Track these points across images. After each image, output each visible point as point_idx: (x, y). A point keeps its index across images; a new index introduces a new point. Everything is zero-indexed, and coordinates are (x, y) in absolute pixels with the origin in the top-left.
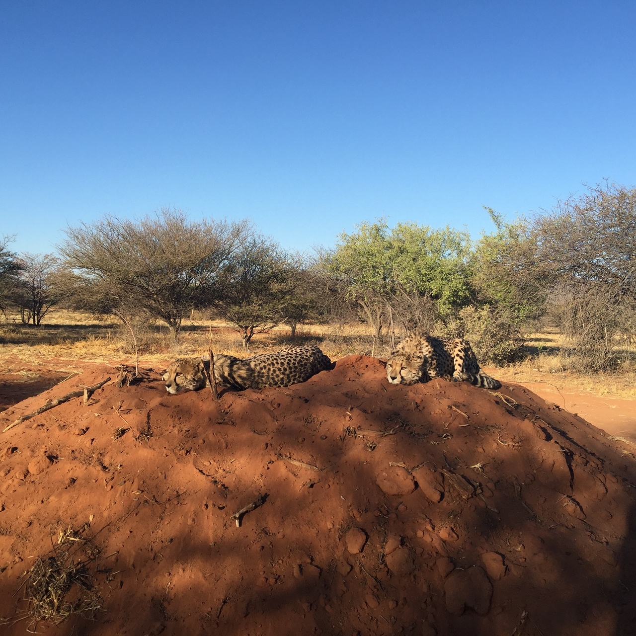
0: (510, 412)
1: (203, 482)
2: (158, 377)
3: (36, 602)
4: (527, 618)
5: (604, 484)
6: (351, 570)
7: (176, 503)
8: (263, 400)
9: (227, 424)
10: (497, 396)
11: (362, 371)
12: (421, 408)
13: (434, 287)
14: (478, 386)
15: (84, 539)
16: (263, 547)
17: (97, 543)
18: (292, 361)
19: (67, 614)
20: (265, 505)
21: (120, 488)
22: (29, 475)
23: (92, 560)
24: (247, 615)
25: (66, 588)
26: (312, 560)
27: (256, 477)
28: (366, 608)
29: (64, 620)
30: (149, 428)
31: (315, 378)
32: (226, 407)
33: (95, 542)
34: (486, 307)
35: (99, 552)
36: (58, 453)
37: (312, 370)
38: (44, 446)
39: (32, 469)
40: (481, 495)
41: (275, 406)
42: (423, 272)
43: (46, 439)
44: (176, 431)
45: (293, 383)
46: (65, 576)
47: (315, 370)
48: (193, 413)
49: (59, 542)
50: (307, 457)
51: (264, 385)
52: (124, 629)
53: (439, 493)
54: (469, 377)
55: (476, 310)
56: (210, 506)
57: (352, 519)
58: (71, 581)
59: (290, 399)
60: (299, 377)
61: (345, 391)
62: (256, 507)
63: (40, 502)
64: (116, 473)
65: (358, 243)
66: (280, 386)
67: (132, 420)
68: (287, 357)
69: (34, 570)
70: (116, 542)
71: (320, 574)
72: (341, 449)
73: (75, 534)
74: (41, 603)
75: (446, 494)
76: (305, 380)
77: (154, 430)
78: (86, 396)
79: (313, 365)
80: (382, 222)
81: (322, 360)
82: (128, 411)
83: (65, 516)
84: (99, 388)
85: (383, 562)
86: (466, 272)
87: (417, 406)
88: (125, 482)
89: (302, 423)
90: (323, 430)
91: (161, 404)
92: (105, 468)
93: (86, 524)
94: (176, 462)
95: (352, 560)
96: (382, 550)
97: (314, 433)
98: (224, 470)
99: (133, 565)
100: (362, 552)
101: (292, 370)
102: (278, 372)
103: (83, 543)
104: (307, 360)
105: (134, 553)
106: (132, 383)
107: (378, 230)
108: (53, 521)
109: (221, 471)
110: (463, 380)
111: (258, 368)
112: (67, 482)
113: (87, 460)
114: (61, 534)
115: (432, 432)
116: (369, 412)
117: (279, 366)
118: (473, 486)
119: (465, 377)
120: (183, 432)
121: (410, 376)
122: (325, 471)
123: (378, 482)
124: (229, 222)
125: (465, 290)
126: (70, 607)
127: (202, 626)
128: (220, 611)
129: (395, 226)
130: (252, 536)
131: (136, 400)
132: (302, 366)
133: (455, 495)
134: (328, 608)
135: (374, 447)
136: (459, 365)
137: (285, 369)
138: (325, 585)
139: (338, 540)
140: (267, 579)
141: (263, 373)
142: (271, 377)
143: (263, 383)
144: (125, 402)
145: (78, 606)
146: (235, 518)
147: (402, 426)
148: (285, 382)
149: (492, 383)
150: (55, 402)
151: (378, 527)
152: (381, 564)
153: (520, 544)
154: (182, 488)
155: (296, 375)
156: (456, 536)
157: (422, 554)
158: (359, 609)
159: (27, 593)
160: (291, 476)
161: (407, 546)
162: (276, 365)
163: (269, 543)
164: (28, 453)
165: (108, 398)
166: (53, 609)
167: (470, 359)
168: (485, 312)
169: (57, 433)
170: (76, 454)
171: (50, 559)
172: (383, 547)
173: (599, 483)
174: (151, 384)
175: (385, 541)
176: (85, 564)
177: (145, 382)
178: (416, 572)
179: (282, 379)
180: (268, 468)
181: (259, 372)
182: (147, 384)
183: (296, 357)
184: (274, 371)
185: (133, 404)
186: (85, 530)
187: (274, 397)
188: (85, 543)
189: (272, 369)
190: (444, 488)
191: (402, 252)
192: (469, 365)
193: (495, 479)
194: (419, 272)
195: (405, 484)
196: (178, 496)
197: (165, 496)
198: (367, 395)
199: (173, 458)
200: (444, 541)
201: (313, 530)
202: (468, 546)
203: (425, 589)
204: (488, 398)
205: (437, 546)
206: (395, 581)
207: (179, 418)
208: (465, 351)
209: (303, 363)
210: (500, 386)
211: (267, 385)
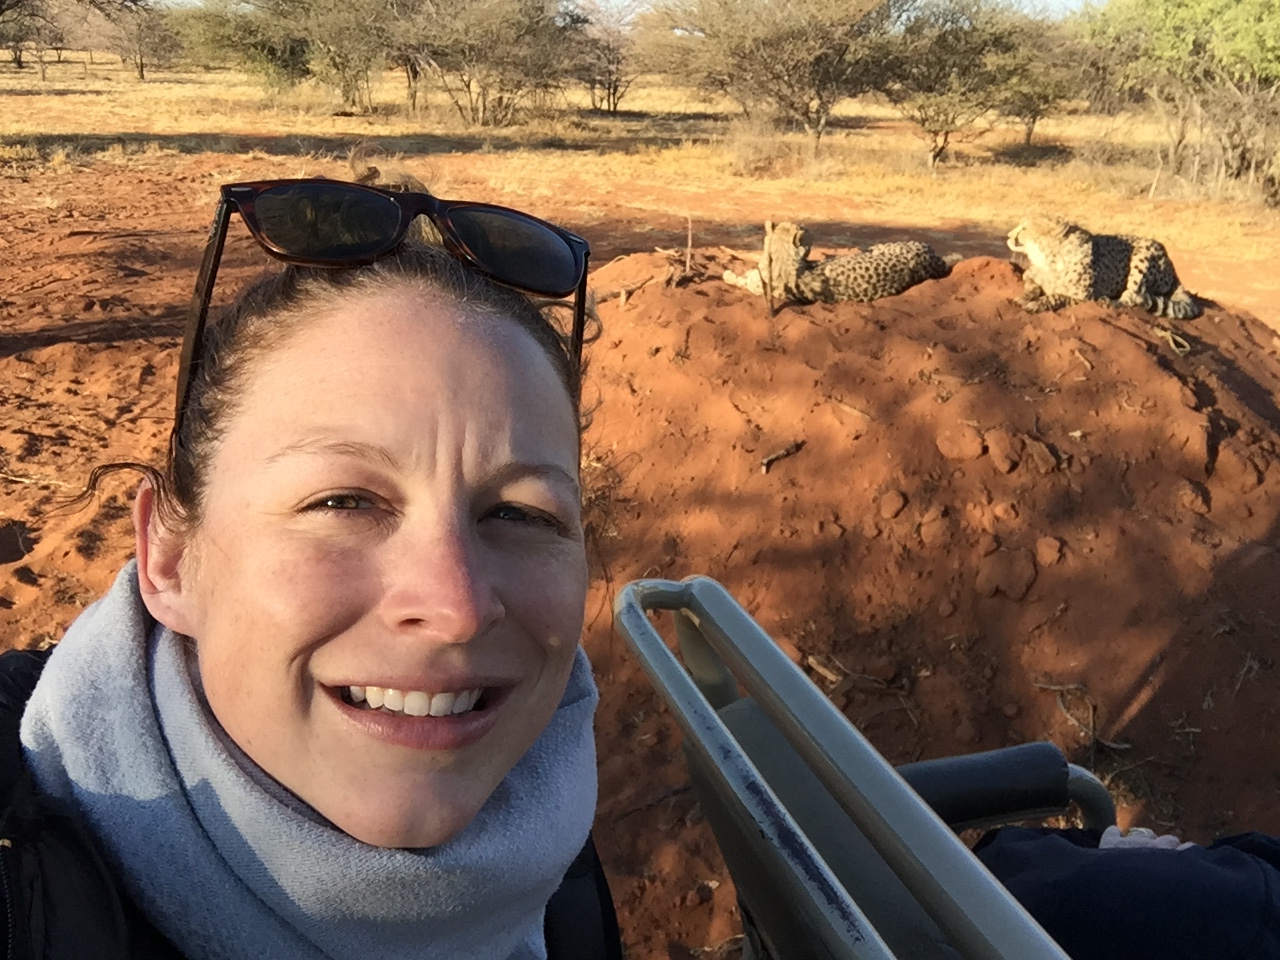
0: (1165, 364)
1: (734, 423)
4: (1066, 610)
6: (878, 535)
7: (703, 440)
8: (830, 322)
9: (776, 351)
10: (1162, 338)
11: (981, 284)
12: (1032, 349)
15: (607, 466)
17: (618, 470)
18: (883, 265)
20: (799, 453)
21: (648, 417)
23: (612, 488)
26: (837, 518)
27: (796, 421)
30: (686, 348)
31: (913, 291)
32: (781, 328)
35: (620, 481)
37: (912, 278)
40: (1067, 471)
41: (842, 331)
45: (882, 296)
47: (916, 279)
50: (862, 403)
51: (841, 297)
53: (1008, 462)
54: (1146, 300)
56: (738, 447)
57: (895, 481)
59: (864, 323)
60: (891, 287)
61: (941, 316)
62: (788, 454)
64: (645, 398)
66: (862, 301)
67: (669, 339)
70: (637, 473)
71: (842, 534)
72: (906, 396)
73: (599, 459)
75: (1021, 464)
76: (898, 292)
77: (692, 351)
78: (623, 297)
79: (913, 272)
81: (930, 264)
82: (666, 325)
84: (639, 288)
85: (918, 531)
87: (1029, 347)
88: (653, 410)
89: (868, 358)
90: (891, 370)
91: (706, 319)
92: (634, 391)
93: (610, 450)
94: (710, 392)
95: (882, 525)
96: (920, 519)
97: (879, 373)
98: (763, 409)
99: (652, 499)
100: (895, 517)
101: (881, 278)
102: (860, 280)
103: (605, 470)
104: (905, 264)
105: (653, 487)
106: (679, 284)
109: (759, 408)
111: (834, 274)
113: (616, 381)
116: (958, 351)
117: (863, 272)
118: (1058, 458)
119: (1139, 300)
120: (723, 357)
122: (877, 422)
123: (938, 442)
128: (730, 555)
130: (777, 485)
131: (679, 309)
132: (896, 272)
133: (1031, 466)
134: (843, 568)
135: (948, 398)
136: (1135, 283)
137: (871, 277)
138: (845, 547)
139: (872, 502)
140: (782, 532)
141: (840, 281)
142: (851, 286)
143: (840, 294)
144: (666, 311)
146: (762, 464)
147: (995, 373)
148: (869, 294)
149: (1186, 309)
151: (923, 494)
152: (915, 533)
153: (1094, 532)
154: (712, 424)
155: (884, 285)
156: (1014, 514)
157: (965, 529)
158: (876, 574)
160: (837, 423)
161: (949, 518)
162: (858, 270)
163: (794, 495)
165: (648, 303)
167: (1160, 272)
170: (607, 371)
172: (922, 516)
175: (927, 510)
176: (605, 491)
177: (695, 282)
178: (952, 547)
179: (866, 290)
180: (812, 411)
181: (835, 280)
182: (697, 286)
183: (890, 260)
184: (855, 279)
185: (674, 315)
186: (608, 456)
187: (844, 318)
188: (607, 471)
189: (852, 276)
190: (1020, 457)
192: (1156, 281)
193: (1098, 452)
194: (1261, 43)
195: (970, 446)
196: (707, 432)
197: (693, 431)
198: (970, 325)
199: (707, 387)
200: (997, 518)
201: (846, 489)
202: (1025, 527)
203: (956, 565)
204: (1139, 341)
205: (987, 522)
206: (925, 553)
207: (725, 337)
208: (1153, 260)
209: (898, 268)
210: (1200, 314)
211: (845, 298)
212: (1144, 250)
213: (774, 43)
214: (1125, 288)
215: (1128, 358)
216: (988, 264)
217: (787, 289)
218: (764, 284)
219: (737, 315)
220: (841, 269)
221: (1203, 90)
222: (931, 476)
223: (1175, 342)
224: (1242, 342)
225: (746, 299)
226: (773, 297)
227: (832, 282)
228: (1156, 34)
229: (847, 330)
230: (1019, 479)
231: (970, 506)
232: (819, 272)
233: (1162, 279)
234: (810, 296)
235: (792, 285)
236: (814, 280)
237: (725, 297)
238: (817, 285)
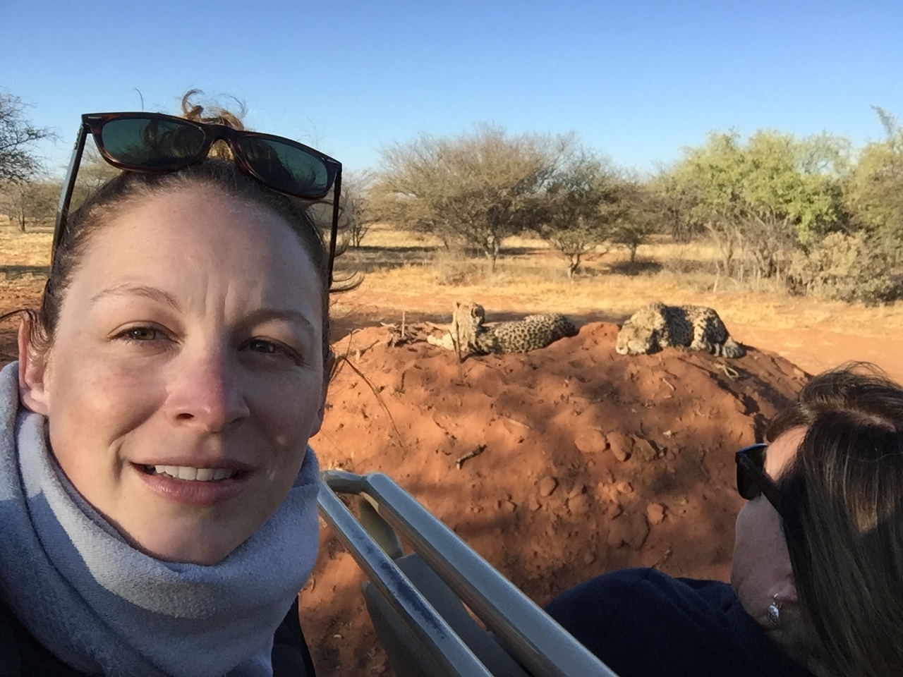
1: (438, 433)
4: (670, 554)
6: (539, 508)
7: (415, 448)
8: (499, 365)
9: (464, 385)
10: (720, 369)
11: (599, 339)
12: (634, 379)
13: (792, 210)
16: (474, 486)
18: (533, 328)
20: (482, 454)
21: (376, 434)
26: (510, 498)
27: (479, 432)
30: (402, 386)
31: (555, 345)
32: (467, 370)
34: (861, 234)
37: (553, 336)
40: (664, 459)
41: (508, 371)
42: (780, 192)
44: (422, 390)
45: (534, 349)
47: (556, 337)
50: (523, 418)
51: (507, 350)
53: (624, 454)
54: (708, 346)
55: (845, 239)
56: (440, 452)
57: (548, 470)
59: (523, 365)
60: (540, 343)
61: (573, 359)
62: (474, 455)
64: (374, 421)
65: (704, 157)
66: (521, 352)
67: (390, 379)
71: (514, 509)
72: (553, 412)
73: (341, 465)
75: (633, 455)
76: (545, 346)
77: (406, 388)
78: (358, 354)
79: (554, 332)
80: (734, 130)
81: (565, 327)
82: (389, 371)
84: (369, 348)
86: (835, 192)
87: (632, 377)
88: (379, 429)
89: (526, 388)
90: (541, 396)
91: (416, 366)
92: (366, 417)
93: (349, 459)
94: (420, 415)
95: (542, 501)
96: (567, 496)
97: (534, 398)
98: (456, 425)
100: (550, 495)
101: (532, 337)
102: (518, 338)
104: (547, 327)
106: (397, 345)
107: (728, 140)
109: (454, 425)
110: (701, 349)
111: (502, 335)
113: (354, 411)
115: (639, 402)
116: (585, 381)
117: (520, 333)
119: (703, 346)
121: (636, 347)
122: (534, 430)
123: (576, 442)
125: (832, 213)
129: (752, 134)
130: (468, 477)
131: (397, 361)
132: (542, 332)
134: (516, 533)
135: (581, 412)
136: (699, 335)
137: (525, 336)
138: (517, 518)
139: (534, 485)
140: (472, 509)
141: (506, 340)
142: (513, 342)
143: (505, 348)
144: (388, 362)
146: (457, 462)
147: (611, 395)
148: (525, 347)
149: (733, 353)
151: (568, 478)
152: (565, 505)
153: (686, 499)
154: (421, 436)
155: (535, 341)
156: (631, 490)
157: (598, 501)
160: (507, 432)
161: (587, 493)
162: (517, 332)
163: (480, 483)
165: (375, 358)
167: (715, 328)
168: (858, 239)
170: (347, 404)
172: (569, 493)
174: (414, 346)
175: (571, 489)
177: (408, 344)
178: (590, 514)
179: (523, 345)
180: (490, 425)
181: (502, 338)
182: (410, 346)
183: (538, 325)
184: (515, 338)
185: (394, 365)
186: (347, 463)
187: (509, 363)
189: (513, 336)
190: (632, 450)
191: (757, 167)
192: (713, 334)
193: (683, 445)
194: (775, 192)
195: (598, 444)
196: (418, 442)
197: (408, 442)
198: (593, 365)
199: (417, 411)
200: (619, 493)
201: (516, 477)
202: (638, 498)
203: (594, 526)
204: (704, 371)
205: (612, 495)
206: (573, 520)
207: (428, 379)
208: (709, 320)
209: (543, 330)
210: (744, 355)
211: (510, 350)
212: (703, 314)
213: (462, 199)
214: (693, 339)
215: (696, 381)
216: (602, 326)
217: (470, 345)
218: (454, 342)
219: (437, 363)
220: (506, 332)
221: (740, 223)
222: (573, 466)
223: (729, 372)
224: (773, 371)
225: (443, 353)
226: (460, 351)
227: (500, 340)
228: (707, 189)
229: (511, 371)
230: (632, 465)
231: (600, 485)
232: (491, 333)
233: (716, 332)
234: (485, 349)
235: (473, 342)
236: (487, 338)
237: (429, 352)
238: (490, 342)
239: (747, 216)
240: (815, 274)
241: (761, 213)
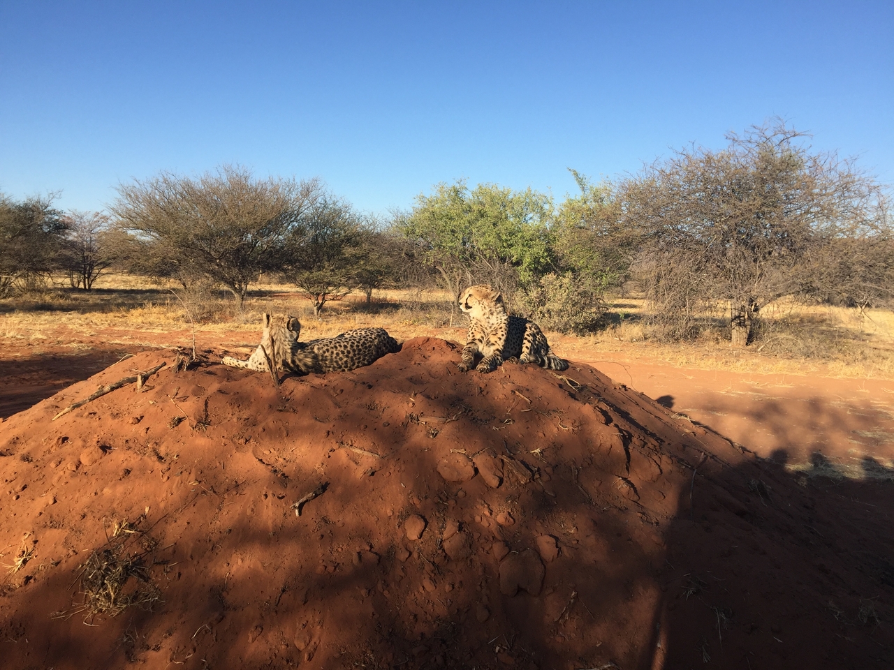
0: (573, 396)
1: (262, 471)
2: (218, 359)
3: (91, 595)
4: (576, 597)
5: (659, 466)
6: (410, 556)
7: (235, 493)
8: (325, 385)
9: (288, 411)
10: (561, 379)
11: (428, 354)
12: (484, 393)
13: (515, 253)
14: (545, 368)
15: (140, 531)
16: (322, 536)
18: (356, 344)
19: (124, 606)
20: (325, 494)
21: (178, 479)
22: (81, 466)
23: (149, 552)
24: (305, 602)
25: (123, 580)
26: (371, 547)
27: (317, 466)
28: (423, 592)
29: (121, 612)
30: (207, 416)
31: (380, 361)
32: (287, 393)
33: (152, 534)
34: (569, 274)
35: (156, 544)
36: (111, 443)
37: (377, 352)
38: (96, 436)
39: (85, 460)
40: (539, 480)
41: (338, 392)
42: (504, 237)
43: (99, 429)
44: (235, 420)
45: (358, 367)
46: (121, 569)
47: (380, 353)
48: (252, 400)
49: (114, 535)
50: (368, 444)
51: (328, 369)
52: (183, 620)
53: (498, 478)
54: (537, 358)
55: (558, 278)
56: (270, 496)
57: (412, 506)
58: (127, 573)
59: (354, 384)
60: (364, 360)
61: (409, 375)
62: (316, 496)
63: (93, 494)
64: (172, 463)
65: (436, 206)
66: (344, 370)
67: (189, 408)
68: (350, 340)
69: (89, 563)
70: (174, 532)
71: (379, 561)
72: (403, 436)
73: (131, 526)
74: (97, 596)
75: (505, 479)
76: (370, 363)
77: (211, 418)
78: (139, 382)
79: (378, 347)
80: (461, 183)
81: (388, 342)
82: (185, 399)
83: (120, 508)
84: (154, 373)
85: (441, 547)
86: (547, 237)
87: (481, 391)
88: (181, 472)
89: (365, 410)
90: (385, 417)
91: (220, 391)
92: (160, 458)
93: (142, 516)
94: (235, 451)
95: (411, 546)
96: (440, 536)
97: (376, 420)
98: (285, 459)
100: (420, 538)
101: (356, 353)
102: (341, 355)
103: (139, 535)
104: (371, 342)
105: (192, 545)
106: (189, 368)
107: (456, 192)
108: (107, 513)
109: (281, 460)
110: (530, 362)
111: (321, 351)
112: (121, 474)
113: (142, 450)
114: (116, 527)
115: (495, 418)
116: (433, 398)
117: (342, 349)
118: (531, 471)
119: (532, 358)
120: (242, 420)
122: (386, 459)
123: (439, 469)
124: (298, 181)
125: (547, 256)
126: (127, 599)
127: (261, 615)
128: (279, 599)
129: (475, 188)
130: (312, 525)
131: (194, 386)
132: (366, 348)
133: (513, 480)
134: (386, 592)
135: (436, 434)
136: (527, 347)
137: (349, 352)
138: (384, 572)
139: (397, 527)
140: (326, 567)
141: (326, 356)
142: (335, 360)
143: (326, 367)
144: (182, 388)
145: (135, 598)
146: (295, 507)
147: (465, 412)
148: (349, 365)
149: (559, 365)
150: (107, 388)
151: (437, 514)
152: (439, 549)
153: (574, 526)
154: (241, 478)
155: (360, 358)
156: (512, 520)
157: (479, 538)
158: (416, 593)
159: (82, 586)
160: (353, 464)
161: (465, 531)
162: (339, 348)
163: (329, 532)
164: (79, 443)
165: (164, 384)
166: (110, 601)
167: (539, 342)
168: (567, 279)
169: (110, 423)
170: (131, 444)
171: (105, 552)
172: (441, 533)
173: (654, 464)
174: (210, 369)
175: (443, 527)
176: (142, 556)
177: (202, 366)
178: (473, 556)
179: (346, 362)
180: (329, 457)
181: (322, 356)
182: (205, 369)
183: (360, 339)
184: (338, 354)
185: (190, 390)
186: (140, 521)
187: (337, 382)
188: (141, 536)
189: (335, 352)
190: (503, 474)
191: (482, 216)
193: (554, 463)
194: (499, 238)
195: (465, 470)
196: (237, 486)
197: (224, 487)
198: (432, 379)
199: (232, 447)
200: (501, 526)
204: (551, 382)
205: (494, 530)
207: (238, 405)
208: (535, 335)
209: (367, 345)
210: (567, 367)
211: (331, 369)
214: (522, 353)
217: (285, 363)
219: (247, 386)
220: (326, 348)
222: (441, 499)
223: (570, 381)
224: (597, 382)
225: (249, 375)
227: (320, 358)
228: (441, 234)
231: (478, 519)
232: (310, 350)
233: (540, 346)
234: (303, 368)
235: (289, 361)
236: (306, 357)
237: (231, 375)
238: (309, 361)
239: (475, 258)
240: (534, 309)
241: (488, 256)
